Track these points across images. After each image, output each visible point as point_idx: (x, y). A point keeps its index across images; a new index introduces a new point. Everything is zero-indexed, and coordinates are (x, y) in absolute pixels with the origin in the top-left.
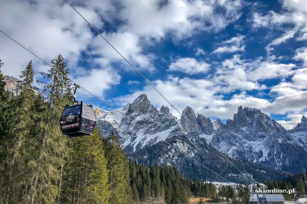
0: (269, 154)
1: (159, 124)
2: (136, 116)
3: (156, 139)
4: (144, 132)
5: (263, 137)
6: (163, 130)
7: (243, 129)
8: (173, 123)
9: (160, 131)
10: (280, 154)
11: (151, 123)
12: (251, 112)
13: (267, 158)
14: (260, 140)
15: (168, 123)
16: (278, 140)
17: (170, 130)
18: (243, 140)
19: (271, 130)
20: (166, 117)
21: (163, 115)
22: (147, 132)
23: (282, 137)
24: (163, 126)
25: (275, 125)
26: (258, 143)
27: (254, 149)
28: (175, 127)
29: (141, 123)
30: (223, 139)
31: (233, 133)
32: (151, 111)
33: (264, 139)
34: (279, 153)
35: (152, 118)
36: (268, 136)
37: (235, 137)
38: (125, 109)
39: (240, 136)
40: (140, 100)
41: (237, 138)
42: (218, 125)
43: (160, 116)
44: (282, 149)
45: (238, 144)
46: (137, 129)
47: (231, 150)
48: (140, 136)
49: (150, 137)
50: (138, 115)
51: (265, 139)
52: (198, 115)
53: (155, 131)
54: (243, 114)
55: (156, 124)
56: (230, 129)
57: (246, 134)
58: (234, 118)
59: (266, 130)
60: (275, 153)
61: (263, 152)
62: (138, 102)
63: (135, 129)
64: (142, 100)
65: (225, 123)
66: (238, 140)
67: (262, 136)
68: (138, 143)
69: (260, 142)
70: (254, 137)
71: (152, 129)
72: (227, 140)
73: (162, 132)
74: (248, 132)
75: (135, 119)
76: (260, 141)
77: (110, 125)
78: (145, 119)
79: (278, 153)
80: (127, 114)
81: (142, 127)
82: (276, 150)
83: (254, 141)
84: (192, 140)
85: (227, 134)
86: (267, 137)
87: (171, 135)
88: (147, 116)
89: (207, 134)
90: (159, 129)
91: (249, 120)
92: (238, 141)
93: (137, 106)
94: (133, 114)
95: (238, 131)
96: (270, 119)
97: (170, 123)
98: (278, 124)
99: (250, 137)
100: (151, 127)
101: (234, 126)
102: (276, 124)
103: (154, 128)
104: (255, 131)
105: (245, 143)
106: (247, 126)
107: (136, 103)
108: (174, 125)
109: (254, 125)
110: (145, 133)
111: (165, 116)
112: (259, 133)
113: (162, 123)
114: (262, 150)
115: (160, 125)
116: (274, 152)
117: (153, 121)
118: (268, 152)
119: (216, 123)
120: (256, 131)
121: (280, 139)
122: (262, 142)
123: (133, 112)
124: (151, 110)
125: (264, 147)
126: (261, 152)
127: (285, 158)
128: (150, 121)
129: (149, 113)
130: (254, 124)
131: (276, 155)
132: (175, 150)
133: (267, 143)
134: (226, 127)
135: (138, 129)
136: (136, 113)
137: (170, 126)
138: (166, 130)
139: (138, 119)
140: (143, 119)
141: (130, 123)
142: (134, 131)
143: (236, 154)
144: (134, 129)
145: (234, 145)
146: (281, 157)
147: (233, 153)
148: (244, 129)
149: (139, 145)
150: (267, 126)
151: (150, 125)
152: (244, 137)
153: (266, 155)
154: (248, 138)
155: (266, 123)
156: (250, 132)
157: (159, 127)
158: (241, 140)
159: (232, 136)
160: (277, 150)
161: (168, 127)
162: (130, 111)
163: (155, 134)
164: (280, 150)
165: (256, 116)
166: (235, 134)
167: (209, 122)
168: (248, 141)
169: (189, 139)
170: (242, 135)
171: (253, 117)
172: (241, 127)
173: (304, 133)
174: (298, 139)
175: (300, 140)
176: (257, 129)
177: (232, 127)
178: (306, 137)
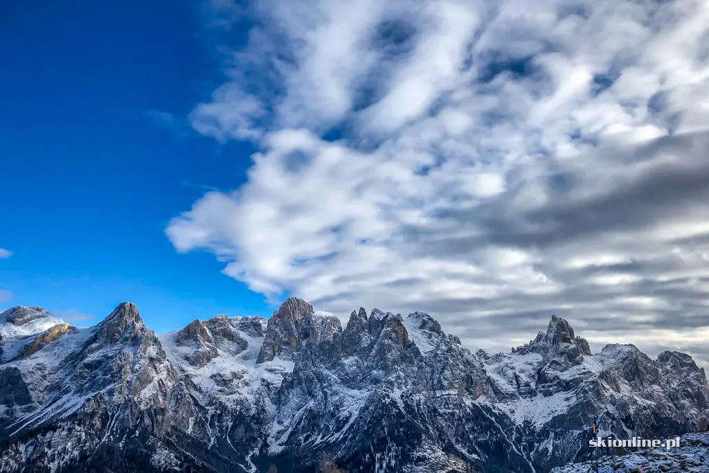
2: (93, 351)
5: (376, 381)
7: (345, 361)
12: (378, 321)
13: (341, 436)
14: (370, 387)
18: (336, 387)
26: (361, 396)
27: (344, 408)
30: (300, 383)
31: (323, 369)
37: (321, 378)
38: (91, 331)
39: (334, 376)
40: (115, 315)
41: (325, 383)
45: (320, 395)
47: (305, 407)
54: (357, 327)
56: (321, 360)
57: (347, 374)
59: (387, 367)
61: (350, 419)
66: (326, 387)
67: (376, 379)
69: (365, 394)
70: (361, 381)
72: (304, 385)
74: (355, 367)
76: (369, 390)
83: (360, 389)
91: (366, 340)
92: (326, 390)
95: (335, 365)
99: (354, 379)
101: (330, 353)
104: (367, 367)
105: (336, 393)
106: (358, 354)
109: (373, 352)
112: (374, 372)
114: (353, 413)
120: (370, 368)
126: (347, 419)
130: (374, 349)
143: (306, 418)
145: (313, 397)
147: (303, 415)
148: (349, 361)
152: (341, 379)
153: (346, 429)
154: (349, 382)
156: (358, 367)
158: (331, 385)
159: (317, 378)
166: (326, 372)
168: (345, 389)
170: (338, 376)
171: (380, 333)
172: (344, 356)
173: (536, 358)
174: (515, 374)
175: (517, 377)
176: (373, 362)
177: (324, 355)
178: (534, 369)
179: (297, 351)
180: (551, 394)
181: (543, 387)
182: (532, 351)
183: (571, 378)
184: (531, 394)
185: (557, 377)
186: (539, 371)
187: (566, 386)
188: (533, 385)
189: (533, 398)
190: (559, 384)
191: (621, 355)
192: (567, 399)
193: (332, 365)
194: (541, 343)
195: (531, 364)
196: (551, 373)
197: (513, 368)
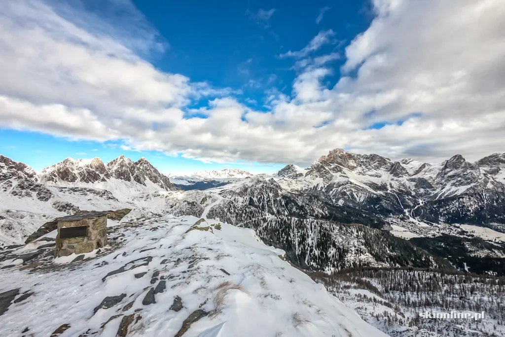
2: (449, 172)
3: (456, 191)
9: (461, 186)
17: (469, 186)
22: (454, 184)
24: (466, 182)
29: (452, 177)
38: (442, 165)
46: (448, 181)
48: (447, 187)
49: (454, 189)
50: (451, 171)
53: (459, 185)
62: (452, 161)
64: (455, 160)
68: (443, 192)
71: (458, 183)
77: (426, 181)
80: (443, 170)
88: (459, 171)
90: (461, 184)
94: (448, 170)
100: (458, 181)
110: (451, 186)
115: (464, 182)
123: (448, 168)
124: (465, 165)
129: (461, 168)
132: (459, 203)
136: (450, 169)
137: (471, 183)
138: (465, 186)
139: (451, 173)
140: (455, 173)
142: (445, 183)
144: (446, 181)
149: (443, 194)
151: (459, 179)
161: (469, 183)
162: (446, 167)
163: (457, 187)
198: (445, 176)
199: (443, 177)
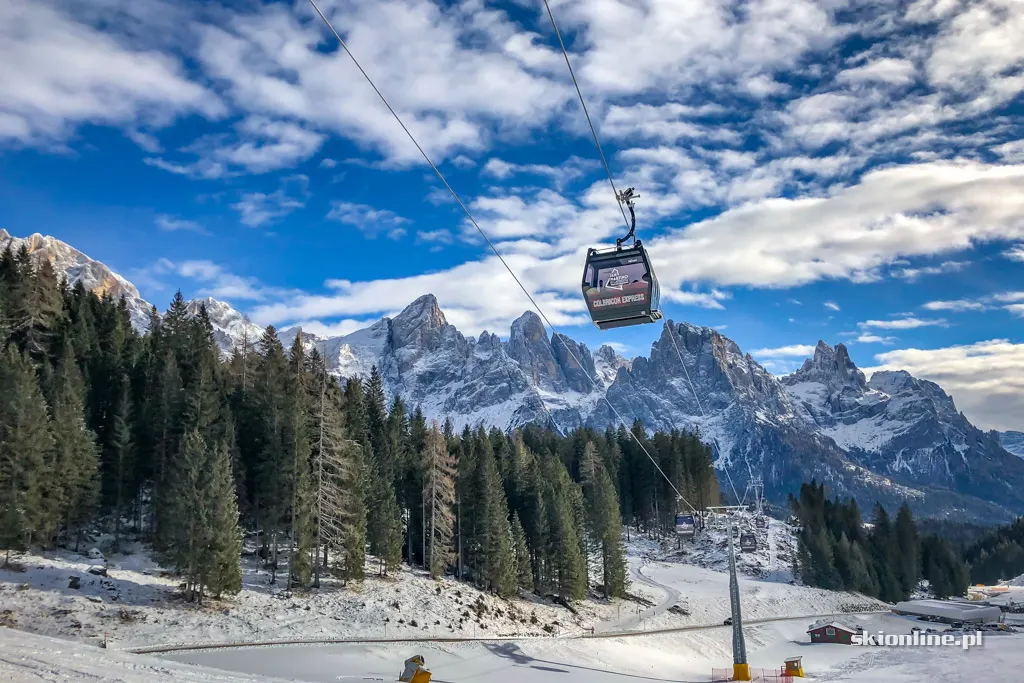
0: (735, 452)
1: (481, 386)
2: (414, 358)
3: (481, 426)
4: (441, 407)
5: (723, 405)
6: (492, 403)
7: (673, 383)
8: (517, 385)
9: (484, 406)
10: (760, 452)
11: (453, 377)
12: (695, 336)
13: (729, 462)
14: (714, 412)
15: (505, 385)
16: (758, 414)
17: (512, 405)
18: (674, 413)
19: (740, 387)
20: (498, 366)
21: (491, 361)
22: (452, 405)
23: (766, 405)
24: (494, 390)
25: (751, 369)
26: (709, 422)
28: (524, 395)
29: (426, 379)
31: (648, 393)
32: (451, 345)
33: (725, 410)
34: (756, 450)
35: (453, 362)
36: (734, 404)
37: (653, 405)
38: (377, 336)
39: (665, 401)
40: (421, 312)
41: (658, 408)
42: (606, 364)
43: (482, 363)
44: (765, 440)
46: (419, 394)
49: (461, 421)
50: (419, 355)
51: (727, 409)
52: (555, 335)
53: (473, 405)
54: (676, 343)
55: (474, 385)
56: (642, 383)
57: (682, 398)
58: (653, 352)
59: (728, 389)
60: (749, 449)
61: (720, 444)
62: (416, 317)
63: (417, 397)
64: (425, 313)
65: (629, 367)
66: (662, 413)
67: (720, 402)
69: (714, 420)
70: (699, 406)
71: (464, 398)
73: (492, 408)
74: (686, 390)
75: (412, 366)
76: (714, 415)
78: (436, 366)
79: (754, 449)
80: (386, 352)
81: (433, 390)
82: (750, 440)
83: (700, 414)
84: (565, 430)
85: (634, 396)
86: (730, 407)
87: (517, 421)
88: (442, 357)
89: (577, 390)
90: (481, 400)
91: (690, 358)
92: (661, 416)
93: (412, 330)
94: (406, 352)
95: (662, 387)
96: (740, 354)
97: (510, 385)
98: (760, 367)
99: (690, 404)
100: (459, 393)
101: (652, 374)
102: (753, 366)
103: (468, 396)
104: (703, 389)
105: (678, 420)
106: (684, 375)
107: (409, 321)
108: (521, 391)
109: (702, 372)
110: (446, 410)
111: (496, 363)
112: (713, 395)
113: (490, 384)
114: (718, 439)
115: (486, 389)
116: (746, 447)
117: (459, 373)
118: (731, 445)
119: (600, 358)
120: (706, 390)
121: (763, 412)
122: (719, 418)
123: (403, 345)
124: (452, 340)
125: (722, 432)
126: (716, 446)
127: (768, 461)
128: (452, 371)
129: (447, 349)
130: (703, 369)
131: (749, 455)
133: (730, 421)
134: (633, 377)
135: (423, 395)
136: (413, 351)
137: (511, 392)
138: (501, 402)
139: (421, 366)
140: (433, 366)
141: (401, 377)
142: (417, 403)
144: (413, 395)
146: (761, 459)
148: (676, 382)
150: (733, 377)
151: (455, 386)
152: (675, 404)
153: (727, 455)
154: (684, 406)
155: (730, 366)
156: (689, 390)
157: (481, 394)
158: (667, 411)
159: (646, 403)
160: (754, 442)
161: (504, 395)
162: (393, 342)
163: (473, 413)
164: (759, 441)
165: (706, 348)
166: (654, 396)
167: (584, 356)
168: (685, 416)
169: (559, 428)
170: (671, 400)
171: (701, 350)
172: (668, 377)
173: (819, 387)
174: (803, 403)
175: (808, 407)
176: (707, 383)
177: (646, 377)
178: (822, 397)
179: (558, 380)
180: (854, 421)
181: (841, 415)
182: (802, 380)
183: (873, 404)
184: (831, 423)
185: (857, 404)
186: (829, 400)
187: (869, 412)
188: (828, 413)
189: (835, 427)
190: (860, 410)
191: (899, 381)
192: (880, 424)
193: (658, 388)
194: (814, 371)
195: (814, 393)
196: (846, 400)
197: (798, 398)
198: (405, 375)
199: (399, 380)
